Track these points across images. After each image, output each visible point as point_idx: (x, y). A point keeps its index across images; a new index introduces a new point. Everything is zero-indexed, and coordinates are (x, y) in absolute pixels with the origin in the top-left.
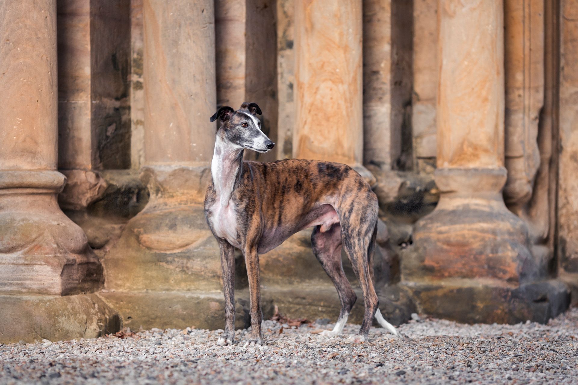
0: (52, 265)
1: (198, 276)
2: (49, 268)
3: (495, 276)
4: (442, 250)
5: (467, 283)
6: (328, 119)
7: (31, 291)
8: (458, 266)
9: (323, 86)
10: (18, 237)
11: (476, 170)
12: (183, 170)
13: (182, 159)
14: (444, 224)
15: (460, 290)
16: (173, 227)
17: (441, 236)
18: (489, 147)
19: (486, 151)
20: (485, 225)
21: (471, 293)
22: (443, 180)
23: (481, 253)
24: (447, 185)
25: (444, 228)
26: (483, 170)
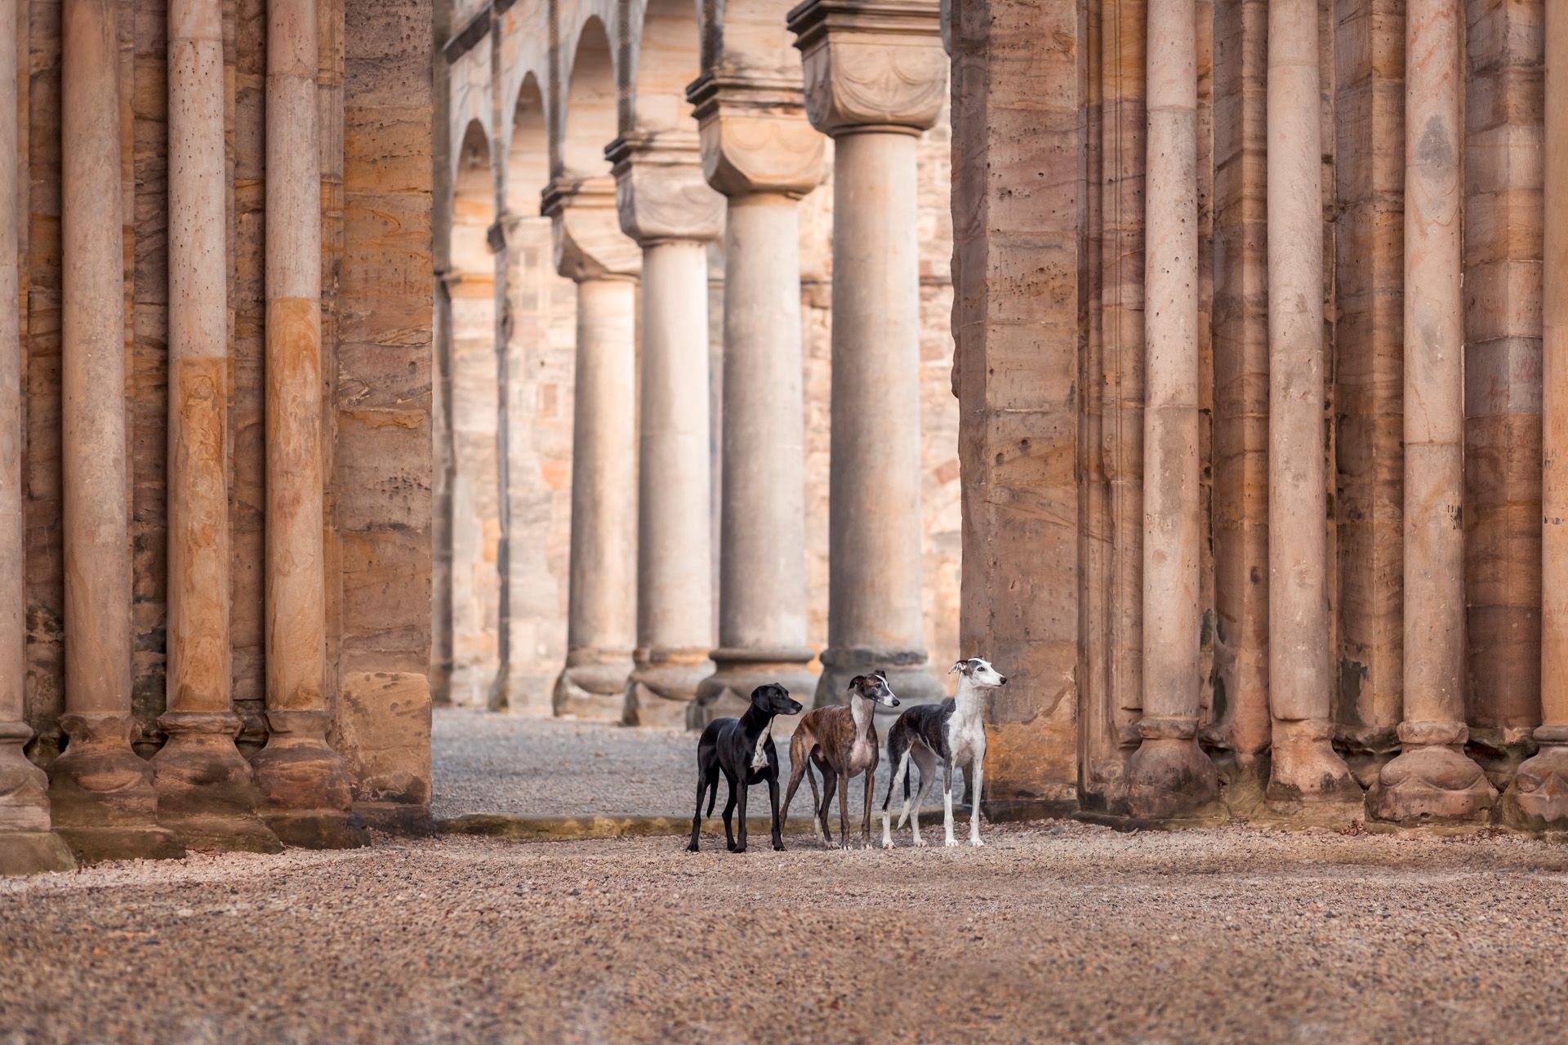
0: (42, 806)
1: (135, 813)
2: (39, 809)
3: (334, 806)
4: (285, 784)
5: (310, 813)
6: (207, 670)
7: (22, 829)
8: (300, 799)
9: (203, 640)
10: (10, 781)
11: (309, 712)
12: (111, 718)
13: (111, 709)
14: (286, 761)
15: (304, 820)
16: (110, 769)
17: (285, 772)
18: (319, 691)
19: (317, 695)
20: (322, 762)
21: (314, 820)
22: (280, 722)
23: (321, 786)
24: (285, 726)
25: (286, 765)
26: (316, 712)
